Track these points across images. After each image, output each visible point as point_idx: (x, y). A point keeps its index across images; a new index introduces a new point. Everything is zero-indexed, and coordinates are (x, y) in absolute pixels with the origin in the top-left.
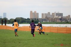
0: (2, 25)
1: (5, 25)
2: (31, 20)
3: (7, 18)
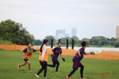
0: (67, 48)
1: (73, 48)
2: (117, 41)
3: (77, 37)
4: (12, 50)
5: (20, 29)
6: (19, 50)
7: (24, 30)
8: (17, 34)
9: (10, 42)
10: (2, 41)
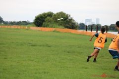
4: (66, 33)
5: (69, 18)
6: (70, 33)
7: (71, 19)
8: (67, 21)
9: (63, 27)
10: (58, 26)
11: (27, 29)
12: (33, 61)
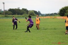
11: (54, 19)
12: (33, 39)
